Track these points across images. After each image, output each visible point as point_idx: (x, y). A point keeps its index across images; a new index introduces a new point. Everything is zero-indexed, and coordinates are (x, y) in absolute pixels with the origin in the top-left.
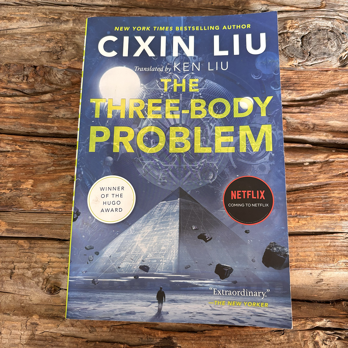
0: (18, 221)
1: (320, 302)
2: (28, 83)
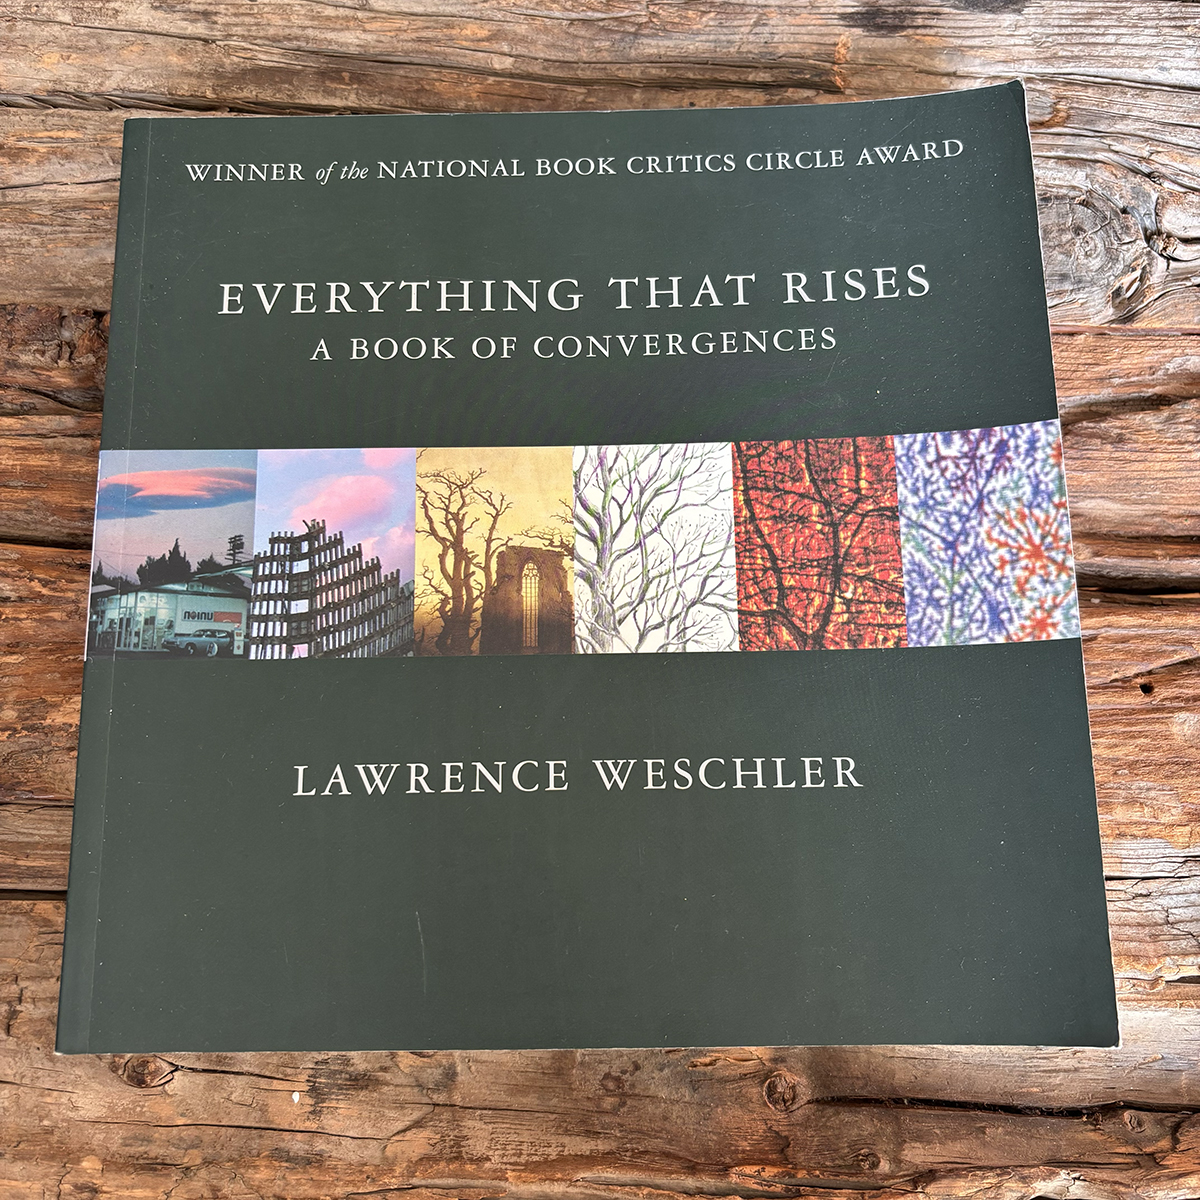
0: (37, 838)
1: (1049, 1113)
2: (73, 369)
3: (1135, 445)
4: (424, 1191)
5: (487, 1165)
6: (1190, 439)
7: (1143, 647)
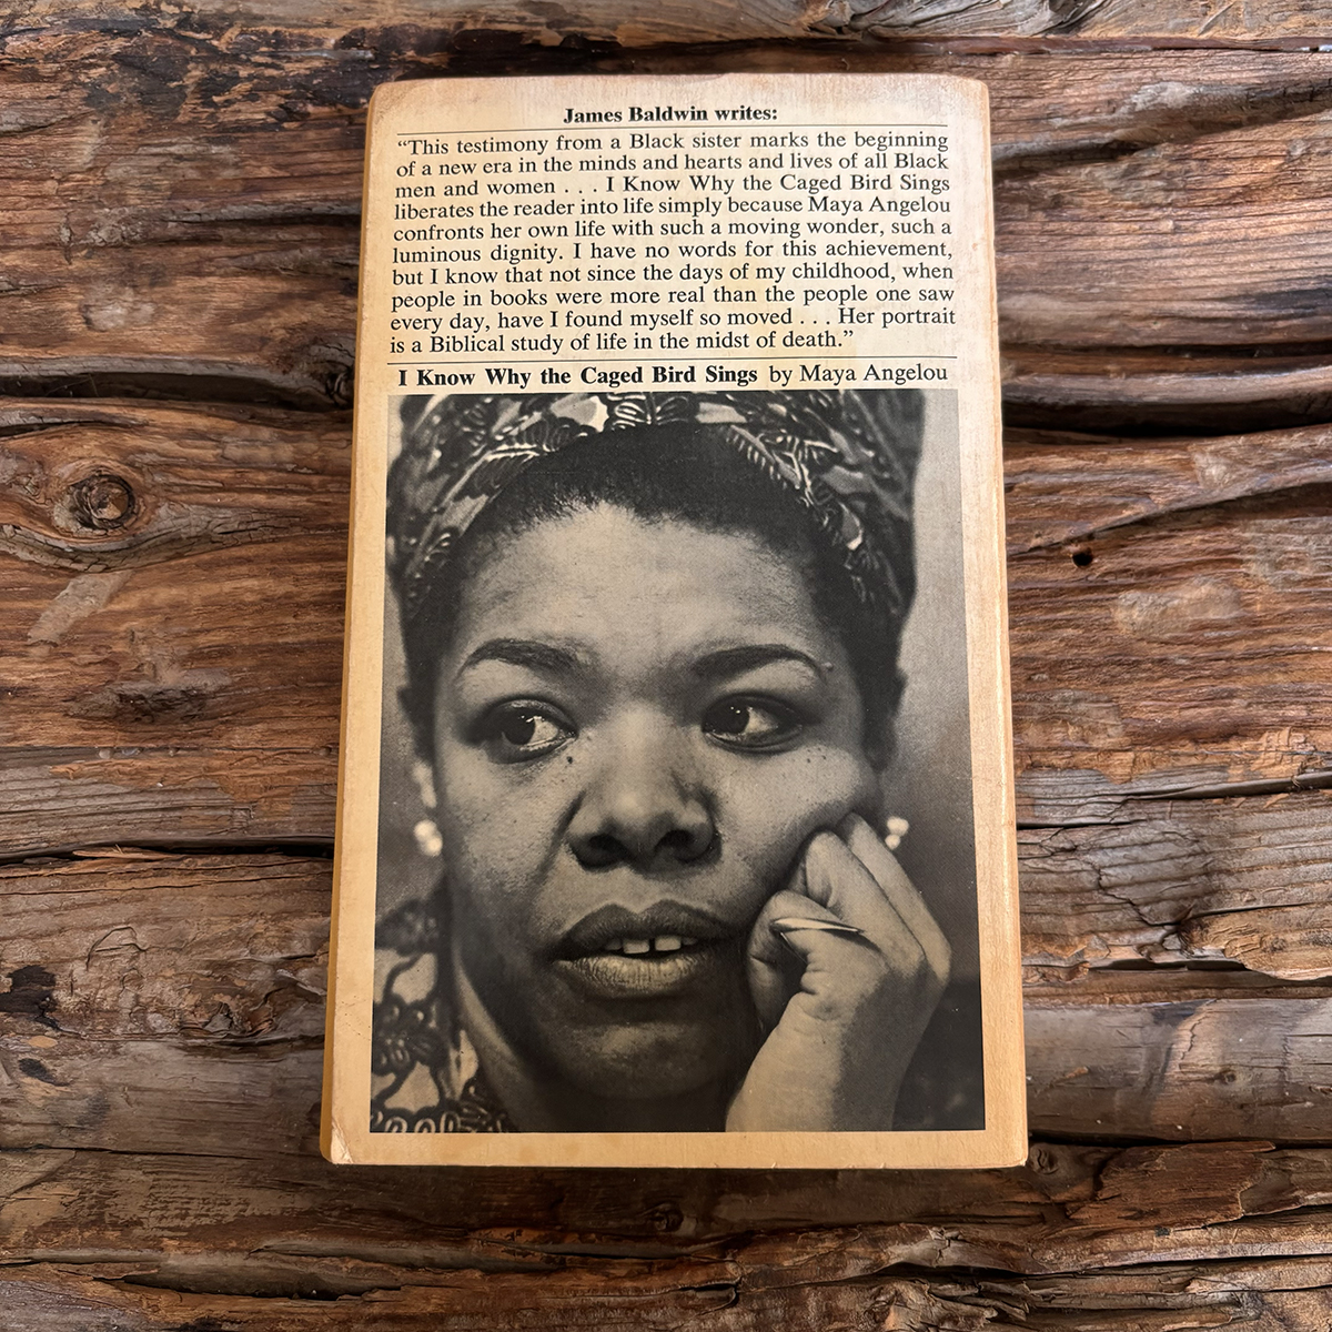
3: (1077, 212)
4: (48, 1267)
5: (138, 1231)
6: (1158, 201)
7: (1079, 502)
